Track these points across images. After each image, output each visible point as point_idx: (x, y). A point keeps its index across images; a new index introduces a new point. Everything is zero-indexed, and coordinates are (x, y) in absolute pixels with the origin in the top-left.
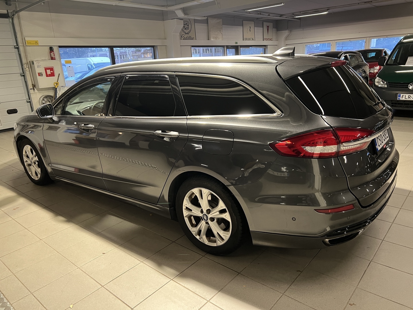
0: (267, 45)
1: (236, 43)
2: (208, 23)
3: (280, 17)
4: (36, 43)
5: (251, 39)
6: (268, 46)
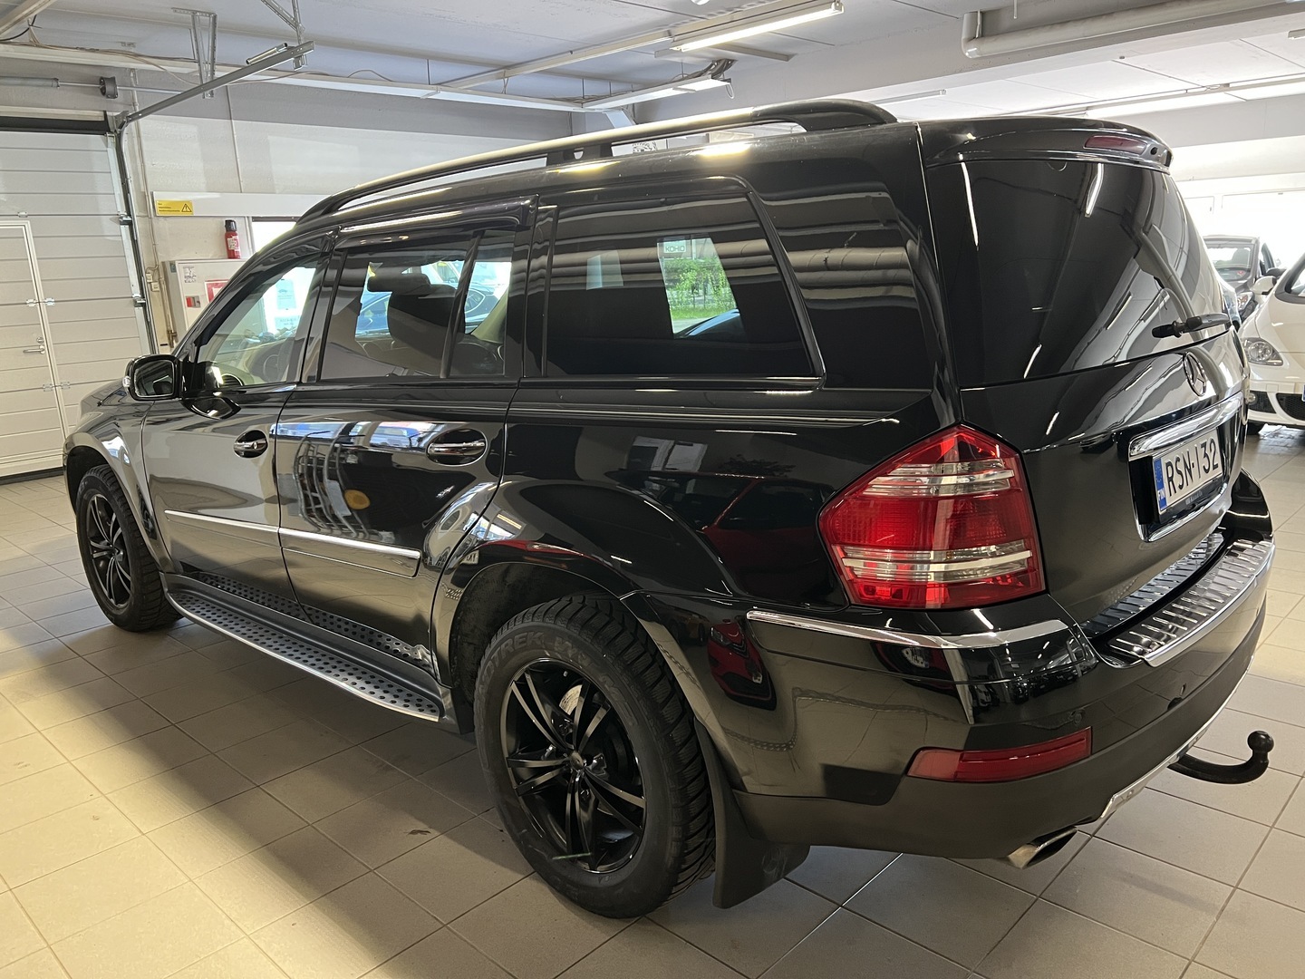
4: (185, 210)
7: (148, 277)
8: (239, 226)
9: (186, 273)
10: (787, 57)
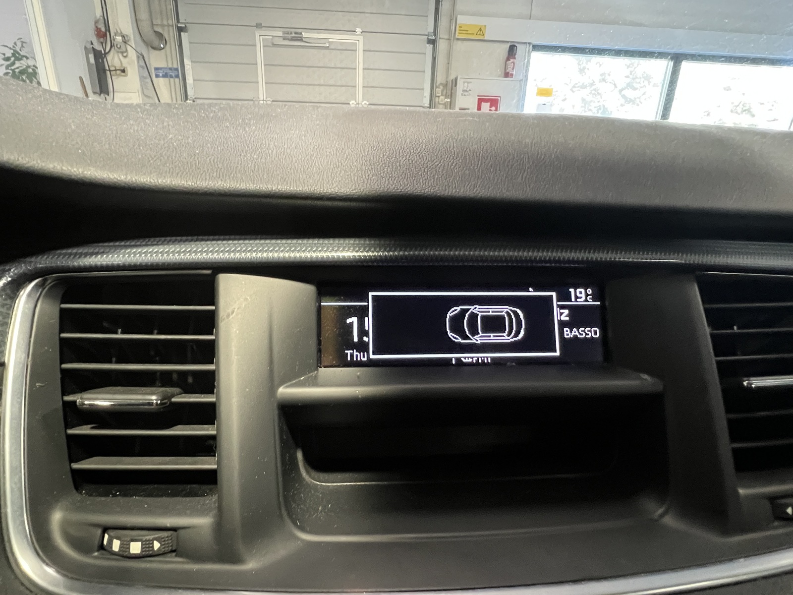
4: (479, 33)
7: (439, 91)
8: (520, 50)
9: (464, 87)
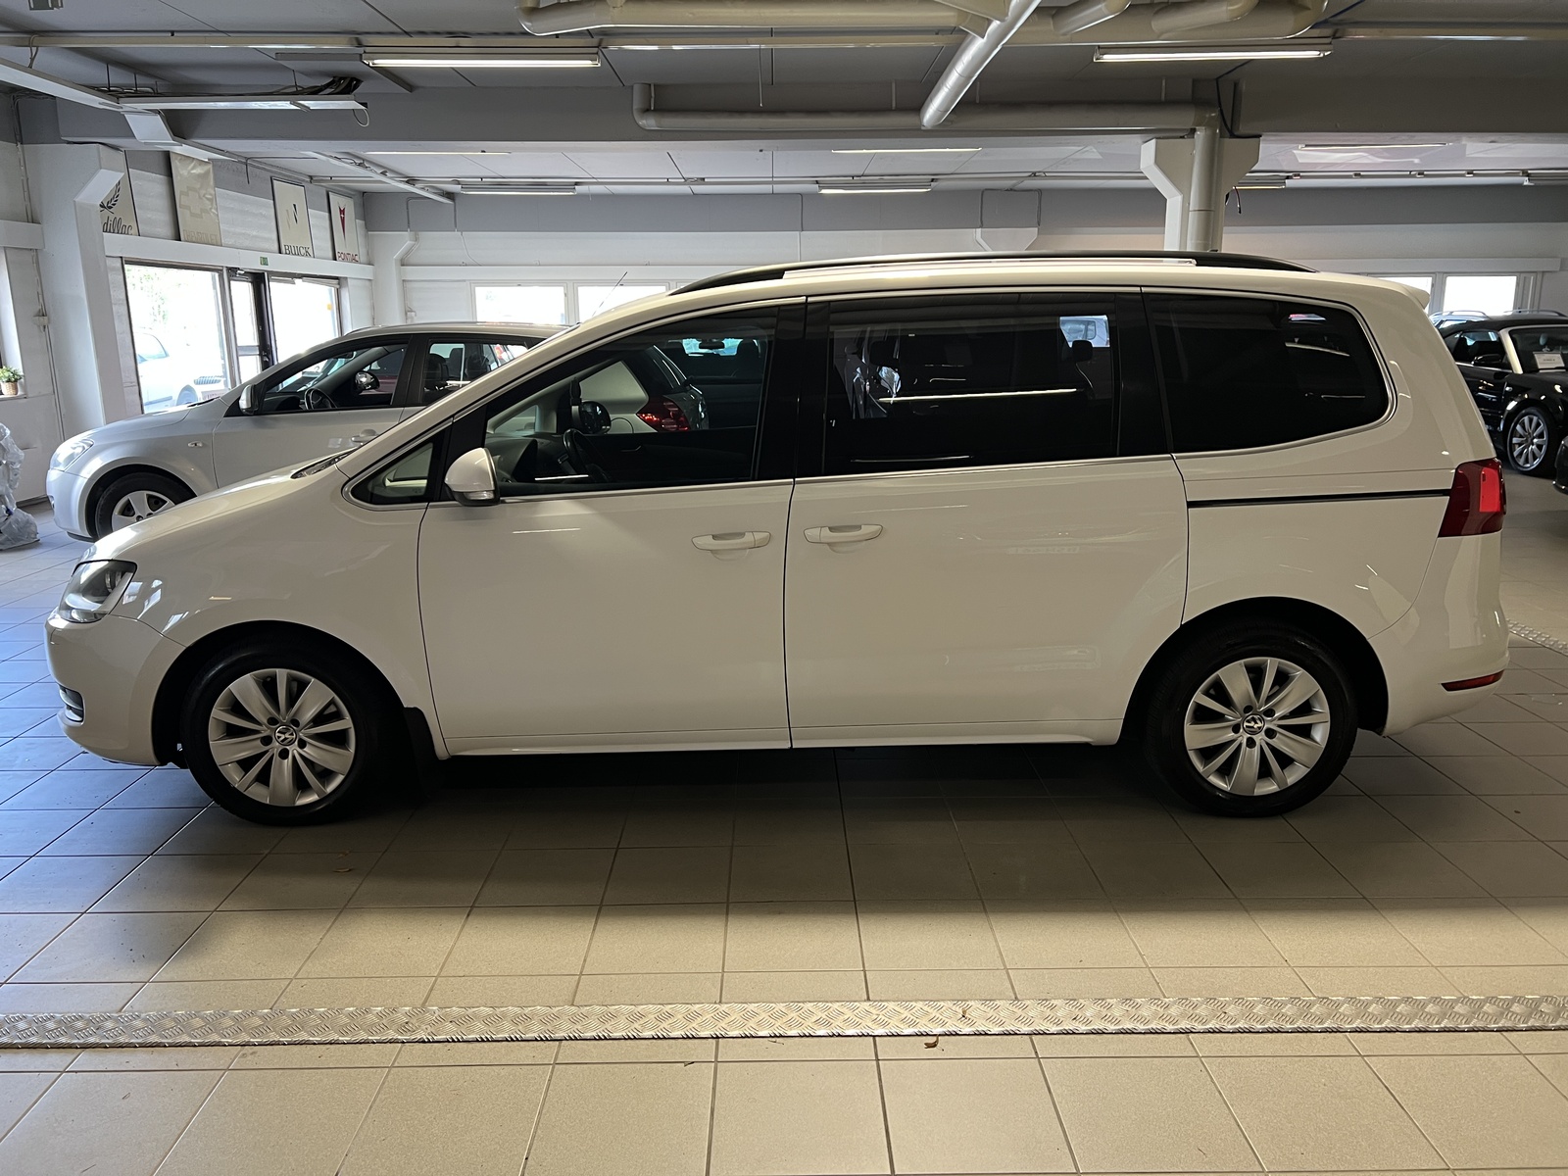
0: (346, 278)
1: (264, 261)
2: (169, 174)
3: (407, 182)
5: (303, 251)
6: (349, 280)
10: (410, 88)
